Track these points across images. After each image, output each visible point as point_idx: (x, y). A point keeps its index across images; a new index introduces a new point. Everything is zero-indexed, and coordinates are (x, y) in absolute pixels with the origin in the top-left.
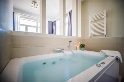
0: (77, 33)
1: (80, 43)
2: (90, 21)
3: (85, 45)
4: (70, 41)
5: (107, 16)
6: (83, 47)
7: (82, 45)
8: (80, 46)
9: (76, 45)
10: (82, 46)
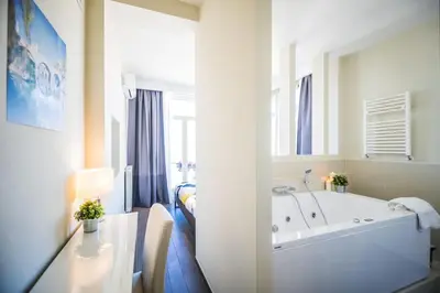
0: (326, 144)
1: (333, 174)
2: (365, 113)
3: (348, 180)
4: (308, 172)
5: (413, 106)
6: (342, 184)
7: (339, 178)
8: (335, 180)
9: (324, 179)
10: (340, 182)
